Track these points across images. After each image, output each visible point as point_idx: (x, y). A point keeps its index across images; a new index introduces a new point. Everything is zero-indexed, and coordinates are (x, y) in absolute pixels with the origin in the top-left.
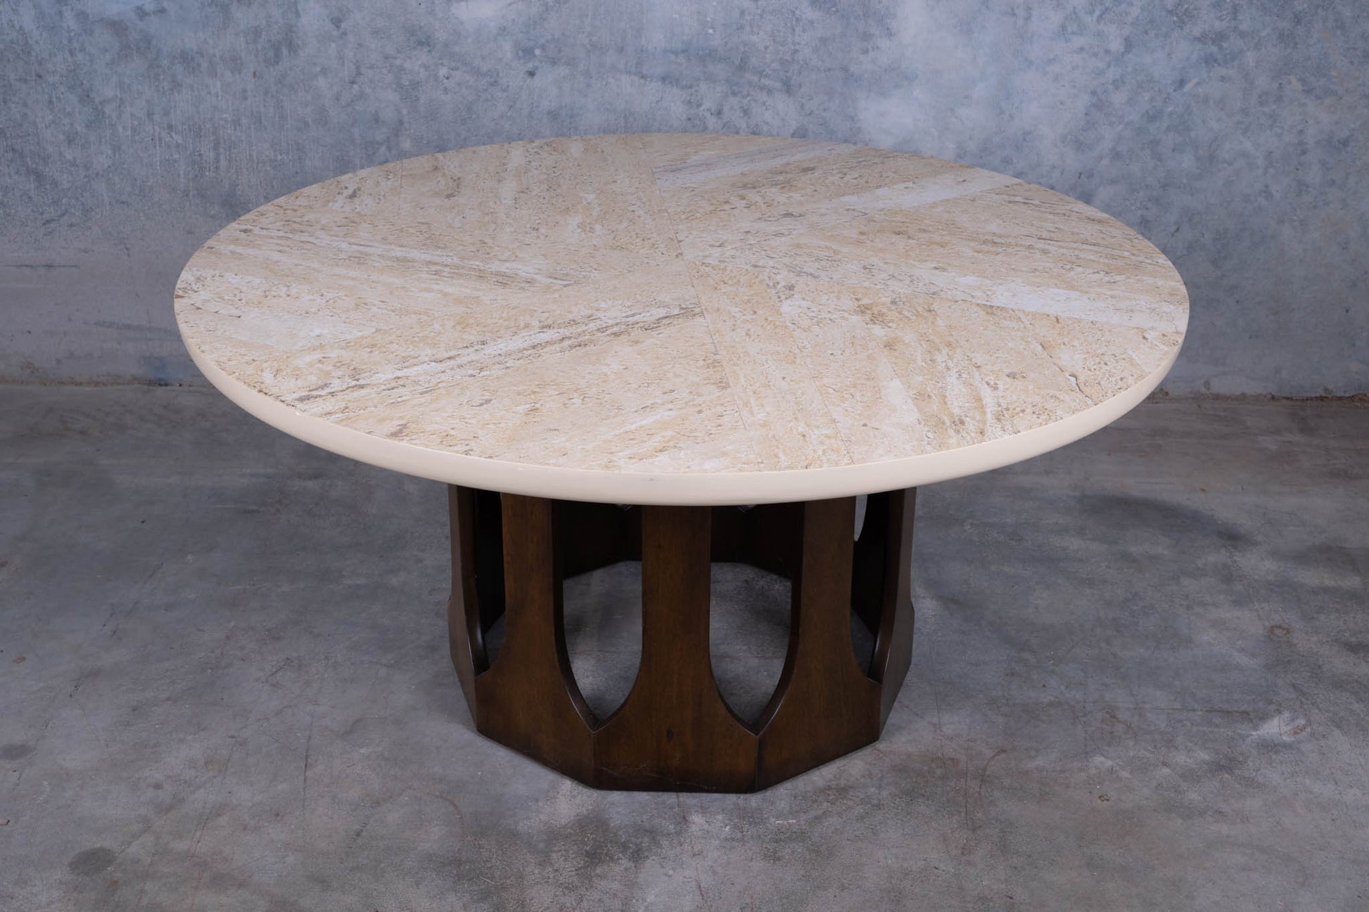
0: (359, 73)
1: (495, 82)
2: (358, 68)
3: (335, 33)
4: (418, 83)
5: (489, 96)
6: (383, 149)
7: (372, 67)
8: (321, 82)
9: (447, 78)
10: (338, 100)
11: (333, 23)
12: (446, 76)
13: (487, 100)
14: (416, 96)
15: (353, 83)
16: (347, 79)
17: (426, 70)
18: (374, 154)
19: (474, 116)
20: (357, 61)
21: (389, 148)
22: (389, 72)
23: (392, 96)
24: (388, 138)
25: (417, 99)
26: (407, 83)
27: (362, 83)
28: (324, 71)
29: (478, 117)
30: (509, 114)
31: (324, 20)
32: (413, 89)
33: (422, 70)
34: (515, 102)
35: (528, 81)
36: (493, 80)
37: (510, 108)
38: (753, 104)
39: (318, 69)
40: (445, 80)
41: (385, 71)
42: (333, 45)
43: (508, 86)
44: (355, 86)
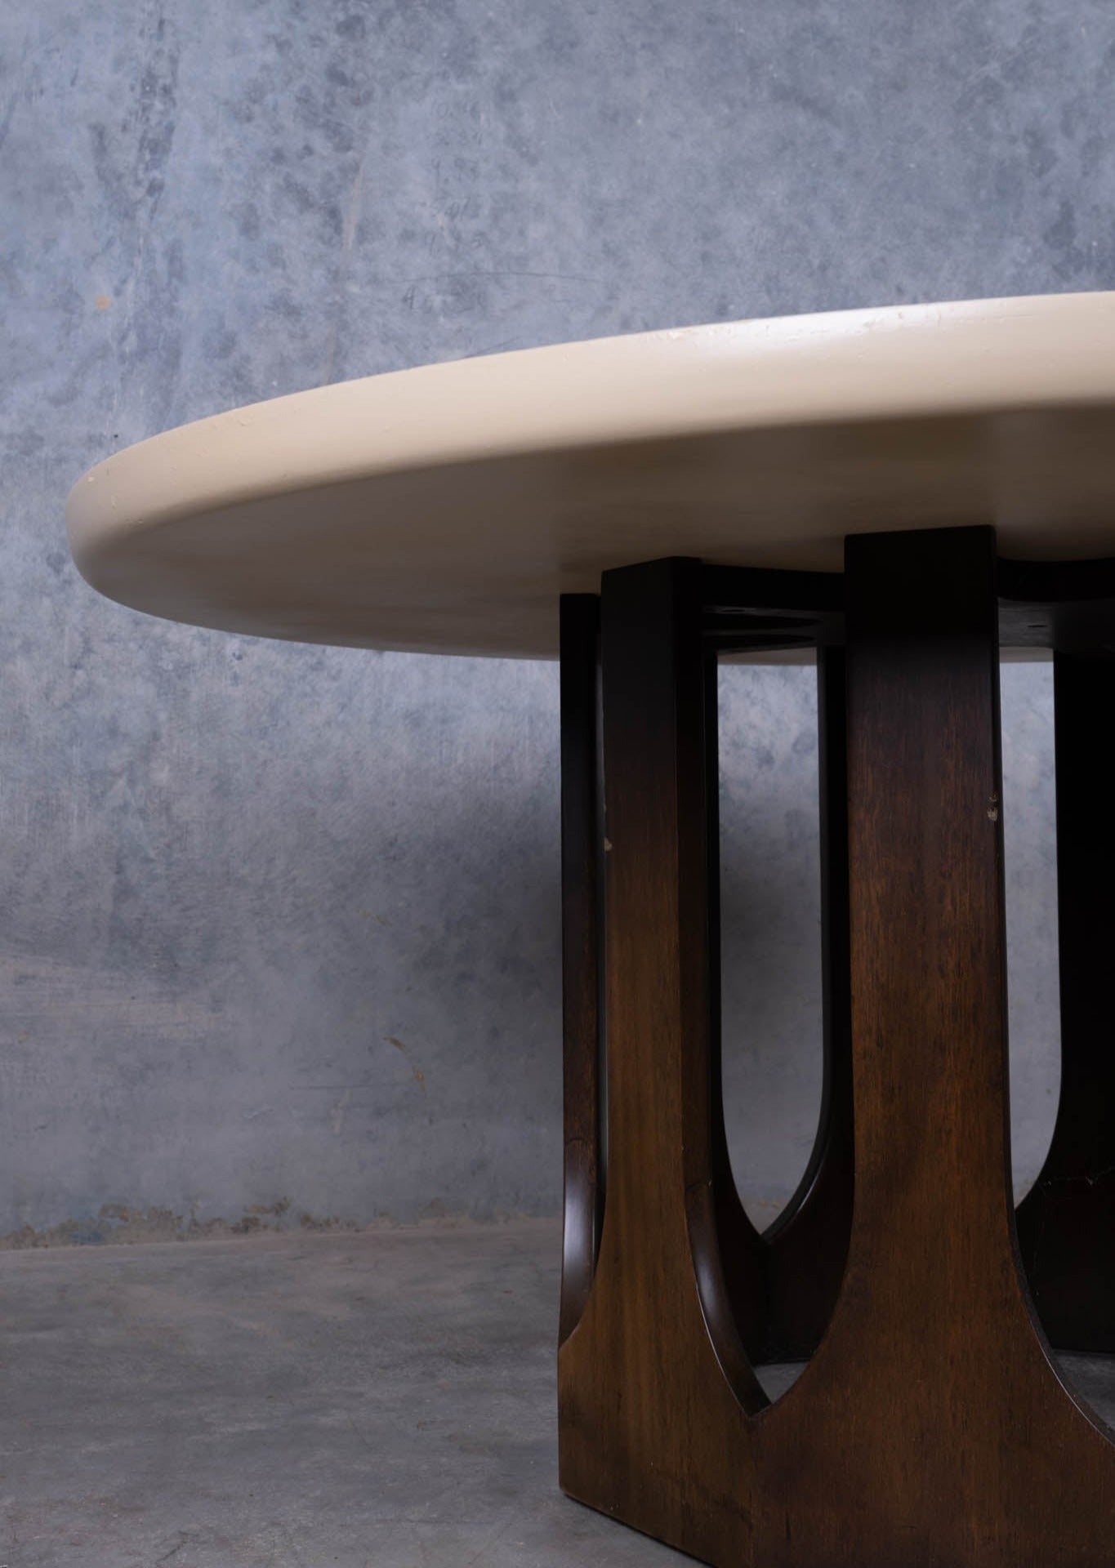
0: (88, 650)
1: (320, 663)
2: (86, 641)
3: (53, 581)
4: (188, 667)
5: (308, 689)
6: (121, 783)
7: (111, 639)
8: (21, 667)
9: (240, 658)
10: (47, 696)
11: (49, 564)
12: (237, 653)
13: (305, 695)
14: (184, 690)
15: (76, 667)
16: (66, 662)
17: (204, 645)
18: (103, 793)
19: (281, 724)
20: (87, 629)
21: (132, 783)
22: (141, 647)
23: (143, 689)
24: (131, 763)
25: (186, 693)
26: (171, 667)
27: (92, 668)
28: (27, 647)
29: (288, 724)
30: (341, 717)
31: (34, 560)
32: (180, 677)
33: (197, 644)
34: (350, 699)
35: (373, 662)
36: (314, 661)
37: (342, 709)
38: (732, 696)
39: (18, 642)
40: (236, 662)
41: (132, 646)
42: (47, 602)
43: (340, 671)
44: (80, 673)
